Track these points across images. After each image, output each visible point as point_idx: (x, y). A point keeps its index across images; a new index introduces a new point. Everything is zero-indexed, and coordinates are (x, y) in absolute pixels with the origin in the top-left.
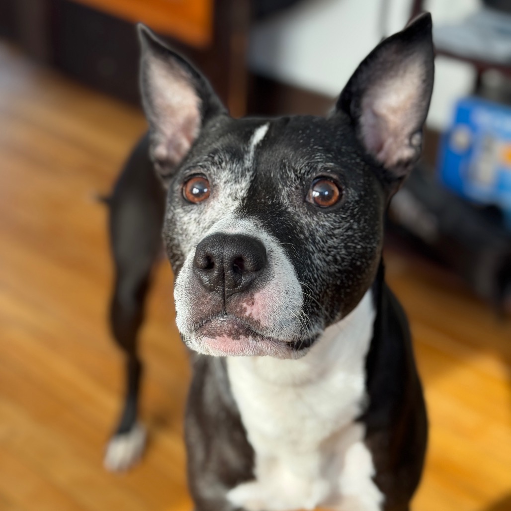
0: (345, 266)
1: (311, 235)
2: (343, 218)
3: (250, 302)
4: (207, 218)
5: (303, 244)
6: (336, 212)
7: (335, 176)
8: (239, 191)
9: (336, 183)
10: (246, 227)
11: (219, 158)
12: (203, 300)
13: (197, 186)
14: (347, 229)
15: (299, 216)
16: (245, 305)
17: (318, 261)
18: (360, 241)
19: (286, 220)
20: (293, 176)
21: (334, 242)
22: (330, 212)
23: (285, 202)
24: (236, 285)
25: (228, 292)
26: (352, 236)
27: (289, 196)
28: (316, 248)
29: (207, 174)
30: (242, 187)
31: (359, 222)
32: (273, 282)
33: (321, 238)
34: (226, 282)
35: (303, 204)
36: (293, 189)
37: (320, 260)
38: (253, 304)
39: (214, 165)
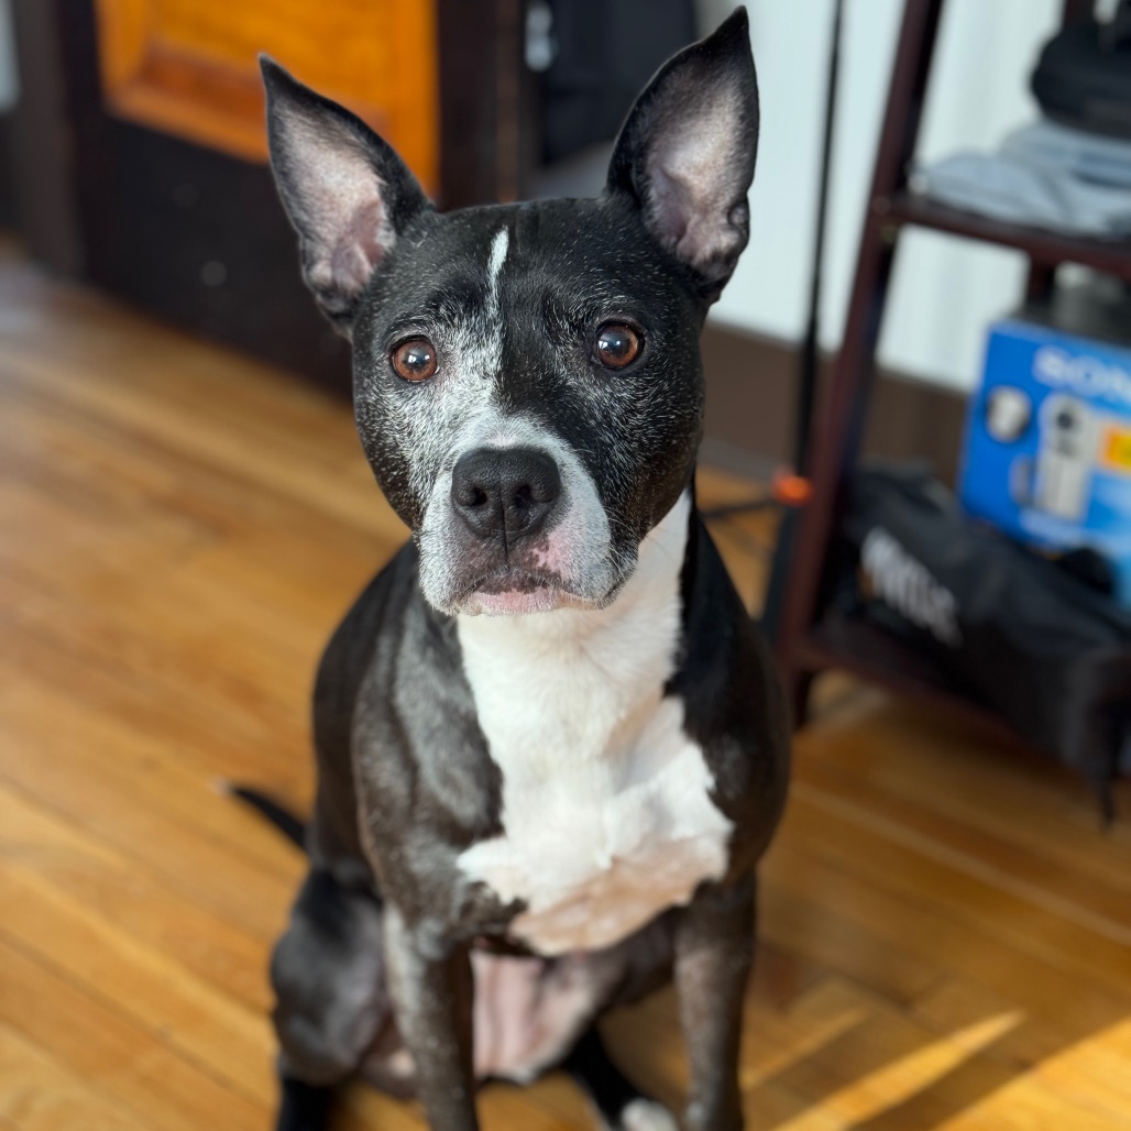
0: (656, 449)
1: (605, 417)
2: (648, 382)
3: (544, 547)
4: (443, 407)
5: (597, 434)
6: (637, 374)
7: (630, 319)
8: (488, 360)
9: (632, 328)
10: (520, 432)
11: (447, 309)
12: (473, 550)
13: (413, 352)
14: (655, 397)
15: (584, 390)
16: (536, 551)
17: (621, 456)
18: (674, 408)
19: (568, 402)
20: (567, 326)
21: (638, 420)
22: (629, 375)
23: (562, 371)
24: (521, 527)
25: (511, 536)
26: (663, 403)
27: (565, 360)
28: (615, 436)
29: (430, 335)
30: (490, 353)
31: (670, 380)
32: (573, 511)
33: (618, 418)
34: (507, 522)
35: (588, 370)
36: (571, 348)
37: (622, 453)
38: (547, 548)
39: (441, 322)
